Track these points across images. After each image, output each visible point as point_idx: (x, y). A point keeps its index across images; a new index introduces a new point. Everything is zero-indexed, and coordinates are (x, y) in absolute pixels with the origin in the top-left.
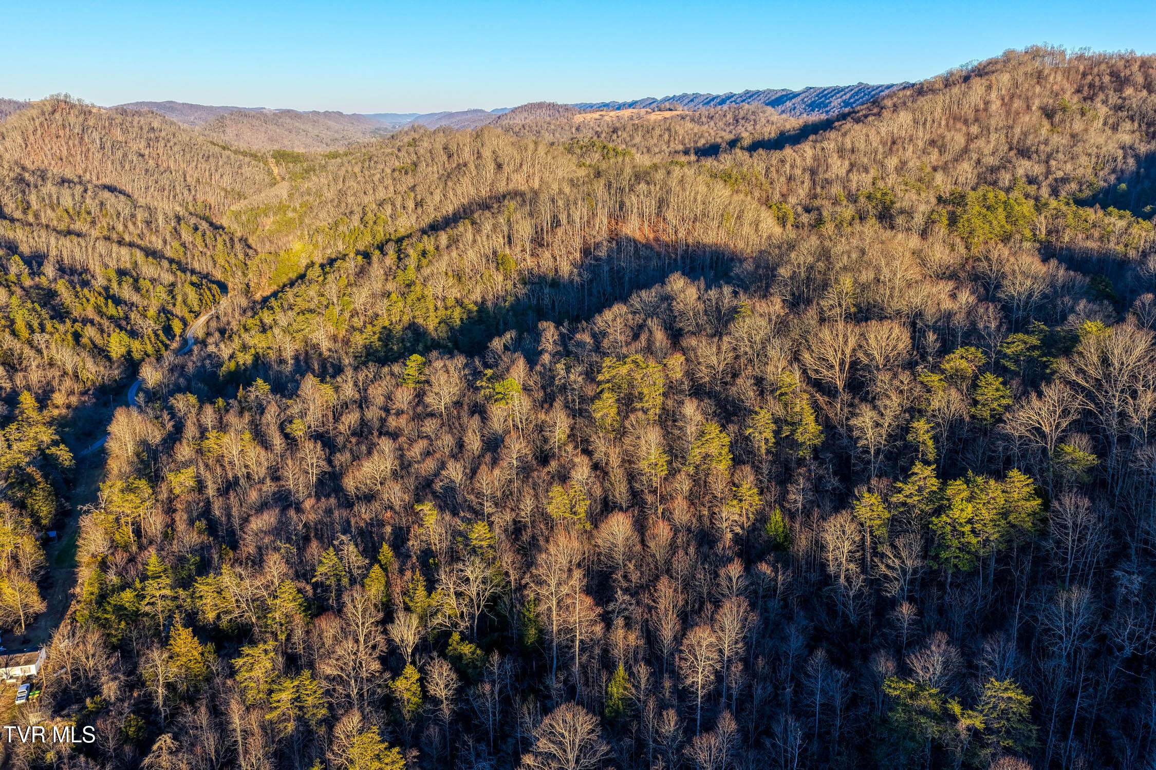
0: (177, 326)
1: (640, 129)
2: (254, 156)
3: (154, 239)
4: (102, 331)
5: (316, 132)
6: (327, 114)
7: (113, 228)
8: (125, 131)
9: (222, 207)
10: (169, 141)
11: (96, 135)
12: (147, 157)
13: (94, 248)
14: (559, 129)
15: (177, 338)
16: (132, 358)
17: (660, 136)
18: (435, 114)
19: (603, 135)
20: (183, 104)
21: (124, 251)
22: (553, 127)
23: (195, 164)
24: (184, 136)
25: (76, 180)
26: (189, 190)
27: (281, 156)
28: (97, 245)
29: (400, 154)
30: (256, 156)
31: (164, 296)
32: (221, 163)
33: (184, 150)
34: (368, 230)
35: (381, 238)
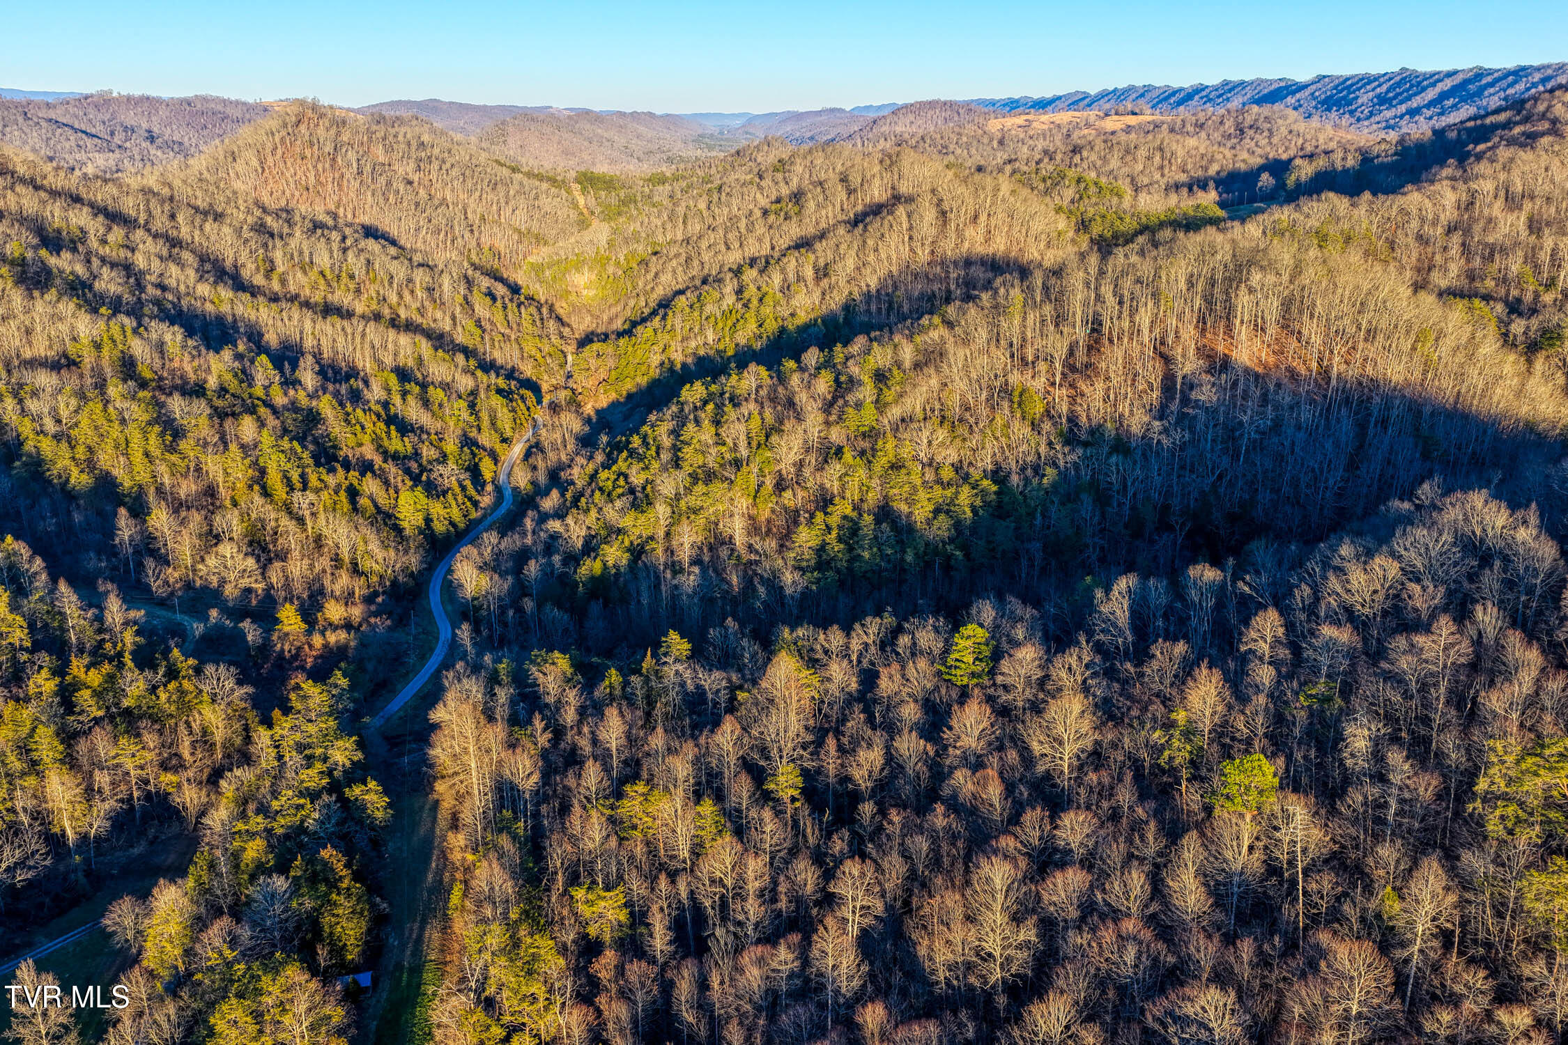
0: (487, 469)
1: (1116, 148)
2: (553, 181)
3: (439, 315)
4: (386, 483)
5: (623, 142)
6: (635, 115)
7: (384, 299)
8: (389, 149)
9: (515, 256)
10: (444, 162)
11: (352, 156)
12: (416, 184)
13: (363, 335)
14: (975, 143)
15: (489, 488)
16: (433, 530)
17: (1148, 158)
18: (776, 114)
19: (1059, 157)
20: (451, 103)
21: (404, 340)
22: (965, 139)
23: (478, 194)
24: (463, 153)
25: (331, 223)
26: (472, 231)
27: (588, 181)
28: (368, 330)
29: (763, 183)
30: (555, 181)
31: (465, 415)
32: (512, 193)
33: (463, 174)
34: (752, 312)
35: (771, 326)
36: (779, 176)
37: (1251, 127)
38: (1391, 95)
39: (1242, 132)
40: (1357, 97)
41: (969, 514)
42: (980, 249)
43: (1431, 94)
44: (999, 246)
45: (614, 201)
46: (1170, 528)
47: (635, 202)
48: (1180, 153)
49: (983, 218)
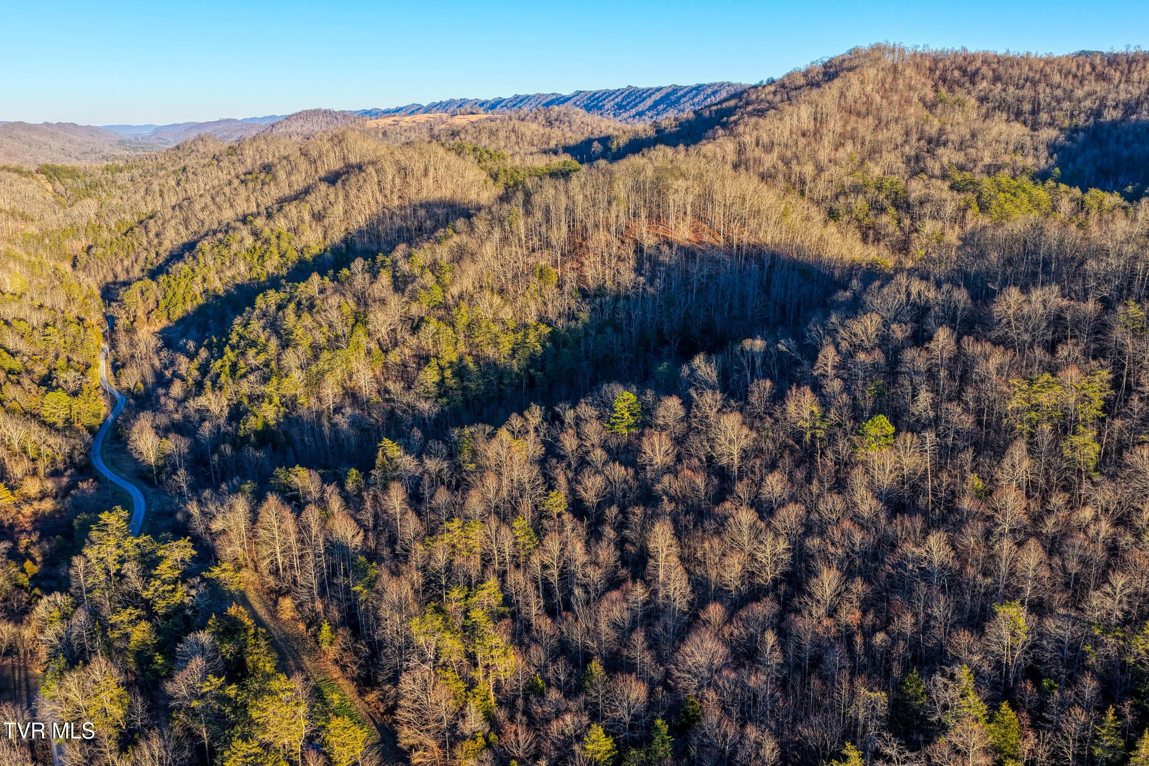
2: (19, 172)
27: (51, 172)
30: (21, 172)
34: (273, 248)
35: (293, 256)
36: (234, 159)
37: (556, 120)
38: (624, 103)
39: (551, 124)
40: (604, 105)
41: (539, 348)
42: (435, 195)
43: (649, 102)
44: (446, 192)
45: (82, 186)
46: (667, 343)
47: (101, 186)
48: (529, 133)
49: (432, 170)
